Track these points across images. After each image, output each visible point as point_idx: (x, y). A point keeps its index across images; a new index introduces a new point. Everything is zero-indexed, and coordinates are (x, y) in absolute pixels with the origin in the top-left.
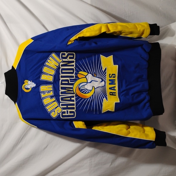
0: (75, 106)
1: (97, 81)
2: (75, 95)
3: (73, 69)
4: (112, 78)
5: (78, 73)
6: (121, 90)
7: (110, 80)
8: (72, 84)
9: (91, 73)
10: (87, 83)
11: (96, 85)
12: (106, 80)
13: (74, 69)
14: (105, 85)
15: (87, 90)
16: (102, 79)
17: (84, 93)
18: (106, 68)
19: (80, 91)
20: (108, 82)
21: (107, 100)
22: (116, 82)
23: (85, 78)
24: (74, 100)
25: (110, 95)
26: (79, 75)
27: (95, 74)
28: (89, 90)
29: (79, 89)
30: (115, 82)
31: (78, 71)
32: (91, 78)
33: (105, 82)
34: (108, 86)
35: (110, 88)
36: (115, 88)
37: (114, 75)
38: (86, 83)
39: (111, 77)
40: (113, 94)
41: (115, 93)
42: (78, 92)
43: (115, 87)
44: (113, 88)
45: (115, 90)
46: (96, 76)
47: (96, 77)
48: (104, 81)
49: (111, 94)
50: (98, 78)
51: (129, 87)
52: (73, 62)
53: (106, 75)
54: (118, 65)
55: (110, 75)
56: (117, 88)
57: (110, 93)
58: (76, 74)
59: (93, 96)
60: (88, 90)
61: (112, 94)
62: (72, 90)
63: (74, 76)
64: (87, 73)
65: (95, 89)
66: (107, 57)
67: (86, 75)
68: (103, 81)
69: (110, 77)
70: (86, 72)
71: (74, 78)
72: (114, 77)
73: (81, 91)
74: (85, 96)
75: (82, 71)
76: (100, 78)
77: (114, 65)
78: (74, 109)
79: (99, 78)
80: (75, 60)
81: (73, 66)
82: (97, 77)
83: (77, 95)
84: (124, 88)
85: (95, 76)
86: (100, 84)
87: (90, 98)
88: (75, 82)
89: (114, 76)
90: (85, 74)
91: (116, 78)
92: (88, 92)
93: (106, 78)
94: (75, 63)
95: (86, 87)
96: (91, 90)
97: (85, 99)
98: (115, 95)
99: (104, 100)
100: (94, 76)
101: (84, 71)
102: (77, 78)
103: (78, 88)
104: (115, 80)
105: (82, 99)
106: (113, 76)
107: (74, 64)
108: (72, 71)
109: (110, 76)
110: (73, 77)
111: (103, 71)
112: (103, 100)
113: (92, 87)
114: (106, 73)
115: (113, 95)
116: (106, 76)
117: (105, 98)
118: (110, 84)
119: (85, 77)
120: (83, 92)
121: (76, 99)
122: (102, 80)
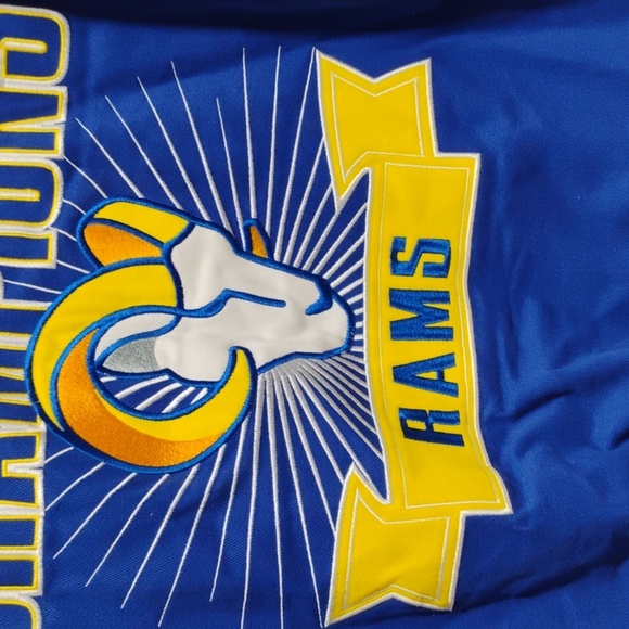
0: (34, 553)
1: (281, 303)
2: (41, 426)
3: (39, 178)
4: (418, 282)
5: (91, 219)
6: (514, 394)
7: (397, 298)
8: (27, 323)
9: (216, 225)
10: (179, 311)
11: (267, 335)
12: (359, 290)
13: (57, 172)
14: (350, 342)
15: (174, 377)
16: (323, 285)
17: (146, 414)
18: (365, 179)
19: (102, 387)
20: (378, 315)
21: (383, 493)
22: (461, 314)
23: (163, 269)
24: (29, 483)
25: (409, 433)
26: (95, 238)
27: (255, 232)
28: (199, 384)
29: (96, 369)
30: (444, 315)
31: (91, 201)
32: (219, 270)
33: (349, 309)
34: (382, 353)
35: (404, 374)
36: (450, 375)
37: (442, 246)
38: (171, 318)
39: (409, 269)
40: (438, 427)
41: (452, 418)
42: (82, 404)
43: (449, 360)
44: (433, 375)
45: (452, 390)
46: (270, 249)
47: (268, 261)
48: (342, 301)
49: (412, 424)
50: (289, 269)
51: (583, 363)
52: (45, 106)
53: (362, 247)
54: (475, 158)
55: (398, 245)
56: (466, 373)
57: (408, 414)
58: (69, 221)
59: (231, 438)
60: (186, 383)
61: (420, 426)
62: (17, 374)
63: (43, 243)
64: (182, 223)
65: (254, 373)
66: (374, 71)
67: (166, 238)
68: (336, 305)
69: (394, 272)
70: (170, 208)
71: (44, 256)
72: (441, 270)
73: (108, 391)
74: (149, 439)
75: (132, 198)
76: (308, 275)
77: (436, 154)
78: (29, 582)
79: (298, 272)
80: (62, 93)
81: (43, 141)
82: (280, 266)
83: (61, 434)
84: (537, 372)
85: (259, 249)
86: (302, 326)
87: (206, 460)
88: (56, 301)
89: (439, 259)
90: (164, 225)
91: (457, 282)
92: (186, 408)
93: (358, 274)
94: (62, 116)
95: (166, 353)
96: (214, 387)
97: (147, 476)
98: (456, 440)
99: (345, 483)
100: (247, 254)
101: (156, 201)
102: (80, 263)
103: (77, 364)
104: (444, 297)
105: (115, 469)
106: (426, 258)
107: (54, 124)
108: (32, 195)
109: (404, 257)
110: (36, 248)
111: (338, 207)
112: (334, 490)
113: (225, 359)
114: (359, 229)
115: (430, 436)
116: (363, 260)
117: (356, 471)
118: (399, 331)
119: (157, 253)
120: (128, 405)
121: (48, 470)
122: (328, 296)
